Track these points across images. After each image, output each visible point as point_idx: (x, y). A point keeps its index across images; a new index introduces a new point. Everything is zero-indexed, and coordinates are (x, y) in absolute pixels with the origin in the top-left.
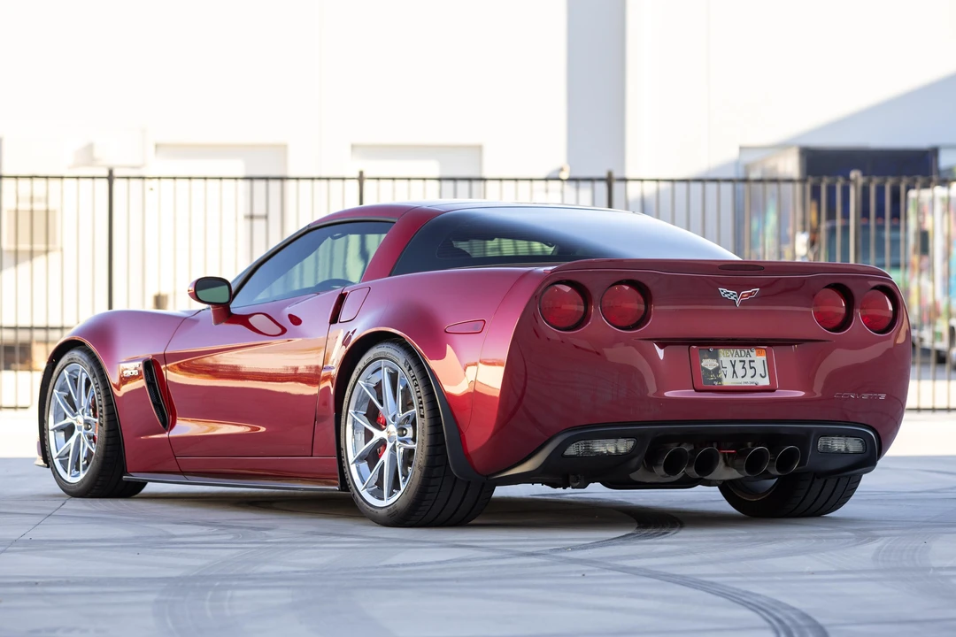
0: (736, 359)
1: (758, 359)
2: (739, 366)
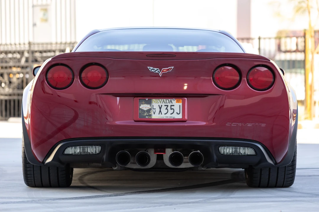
0: (162, 104)
1: (177, 104)
2: (163, 108)
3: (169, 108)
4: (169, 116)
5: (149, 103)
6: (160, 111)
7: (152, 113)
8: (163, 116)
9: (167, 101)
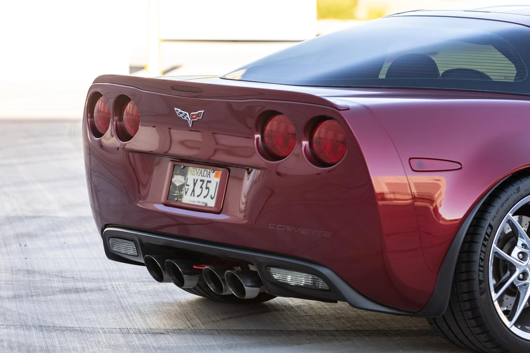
0: (197, 177)
1: (214, 180)
2: (199, 184)
3: (204, 186)
4: (201, 201)
5: (184, 174)
6: (193, 191)
7: (183, 192)
8: (194, 200)
9: (205, 173)
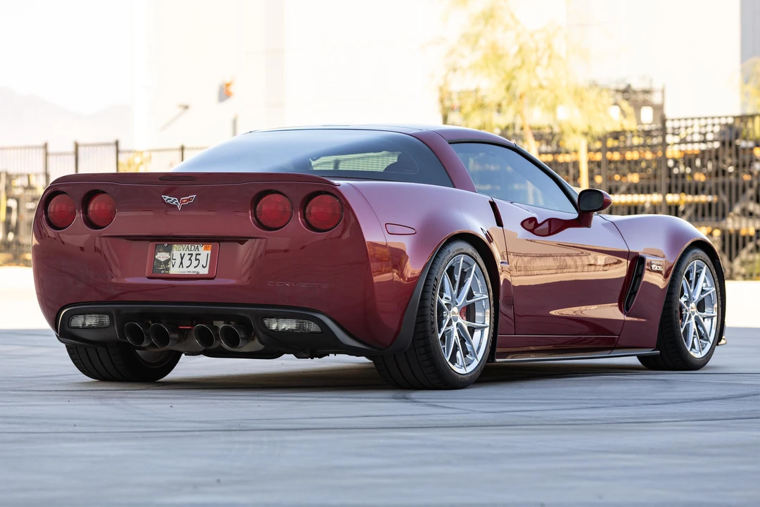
0: (184, 252)
1: (204, 253)
2: (187, 257)
3: (193, 258)
4: (191, 271)
5: (169, 250)
6: (181, 263)
7: (170, 266)
8: (184, 271)
9: (193, 247)
